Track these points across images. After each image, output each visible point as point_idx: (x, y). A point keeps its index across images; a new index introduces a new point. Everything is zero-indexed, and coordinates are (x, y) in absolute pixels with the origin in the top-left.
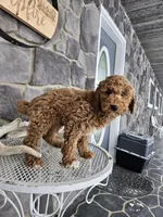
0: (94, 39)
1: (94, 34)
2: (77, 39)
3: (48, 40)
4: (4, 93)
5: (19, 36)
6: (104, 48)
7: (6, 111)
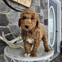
0: (46, 4)
1: (46, 2)
2: (40, 5)
3: (28, 8)
4: (15, 28)
5: (19, 8)
6: (52, 7)
7: (16, 34)
